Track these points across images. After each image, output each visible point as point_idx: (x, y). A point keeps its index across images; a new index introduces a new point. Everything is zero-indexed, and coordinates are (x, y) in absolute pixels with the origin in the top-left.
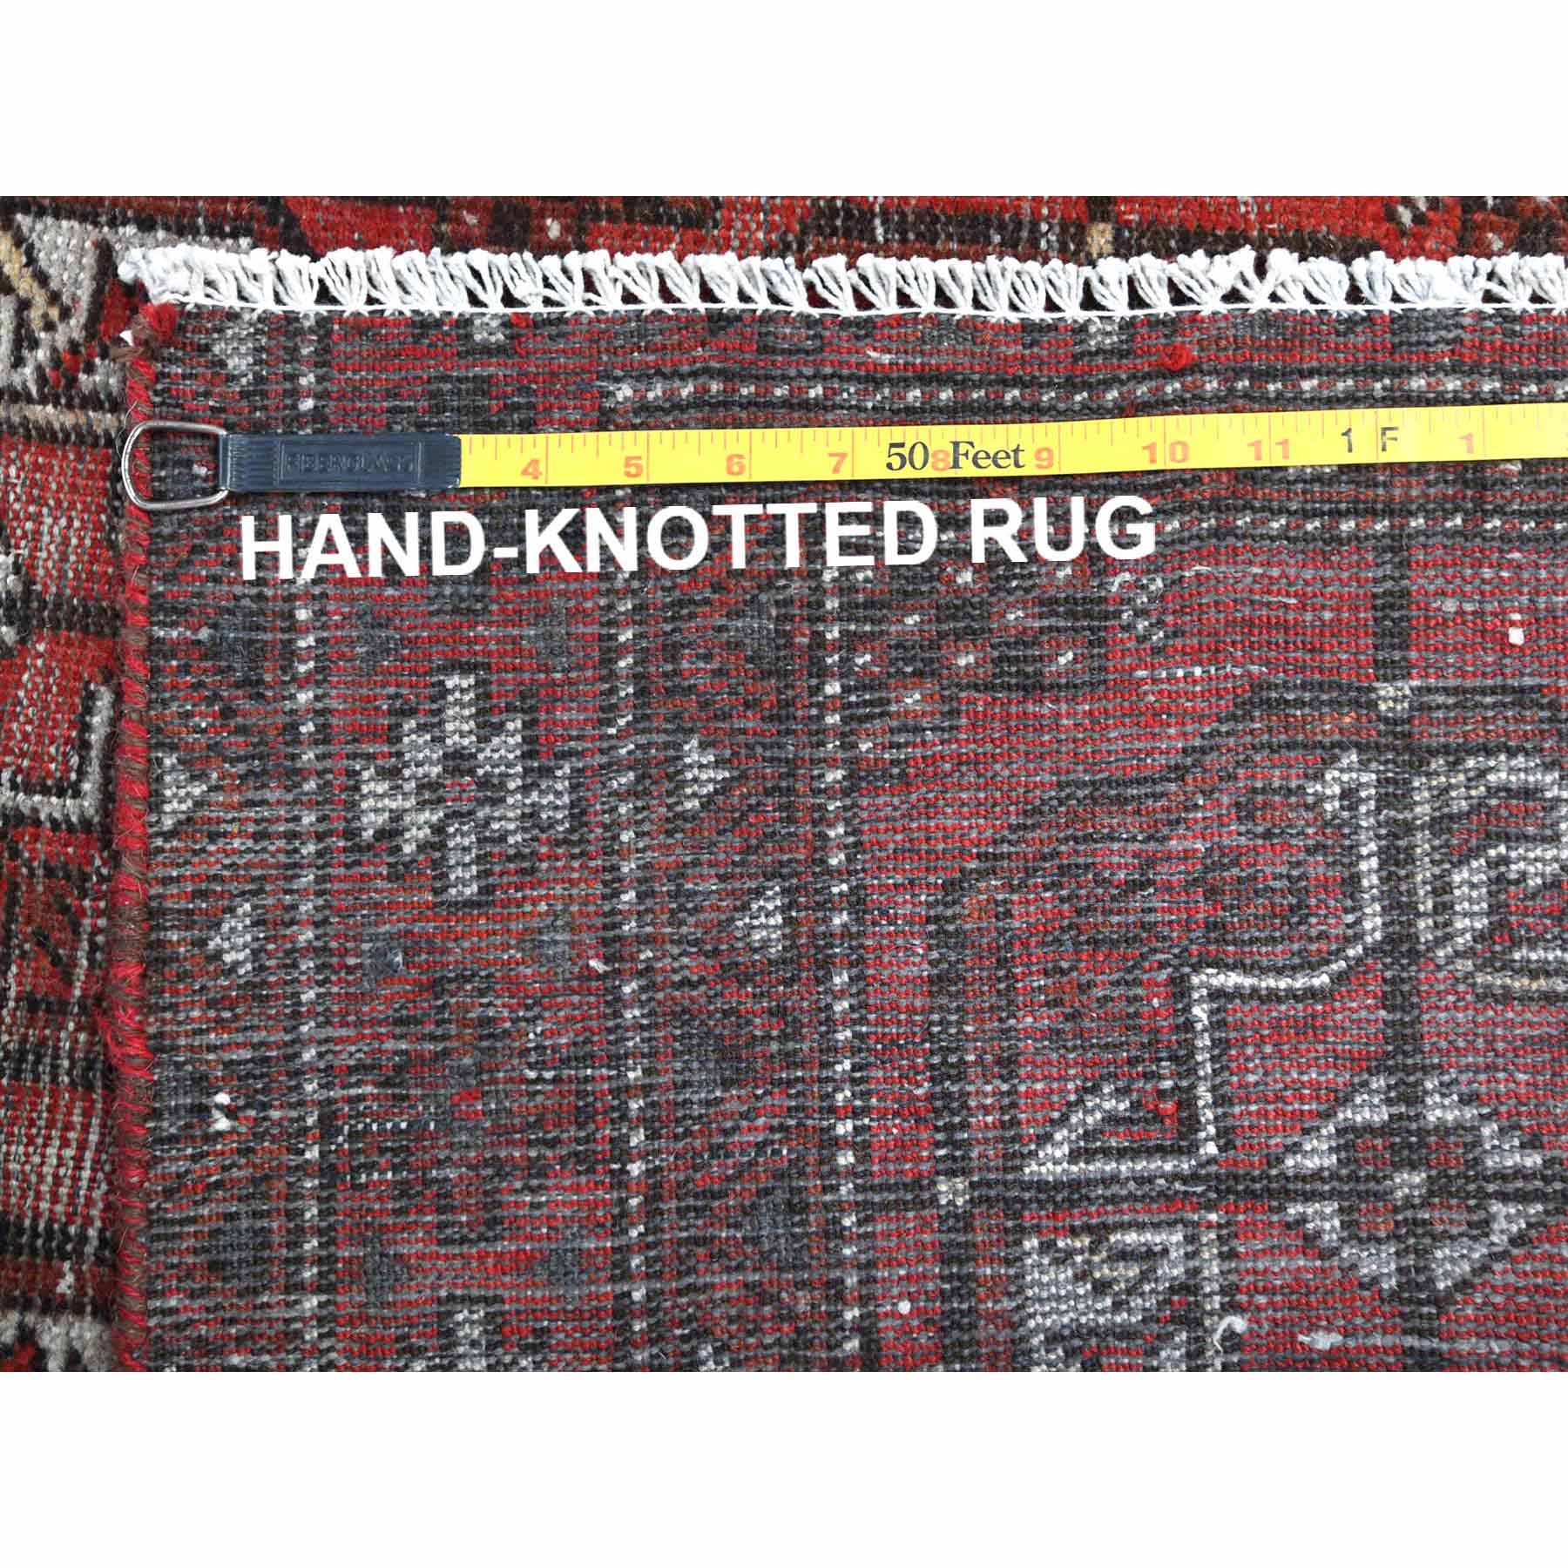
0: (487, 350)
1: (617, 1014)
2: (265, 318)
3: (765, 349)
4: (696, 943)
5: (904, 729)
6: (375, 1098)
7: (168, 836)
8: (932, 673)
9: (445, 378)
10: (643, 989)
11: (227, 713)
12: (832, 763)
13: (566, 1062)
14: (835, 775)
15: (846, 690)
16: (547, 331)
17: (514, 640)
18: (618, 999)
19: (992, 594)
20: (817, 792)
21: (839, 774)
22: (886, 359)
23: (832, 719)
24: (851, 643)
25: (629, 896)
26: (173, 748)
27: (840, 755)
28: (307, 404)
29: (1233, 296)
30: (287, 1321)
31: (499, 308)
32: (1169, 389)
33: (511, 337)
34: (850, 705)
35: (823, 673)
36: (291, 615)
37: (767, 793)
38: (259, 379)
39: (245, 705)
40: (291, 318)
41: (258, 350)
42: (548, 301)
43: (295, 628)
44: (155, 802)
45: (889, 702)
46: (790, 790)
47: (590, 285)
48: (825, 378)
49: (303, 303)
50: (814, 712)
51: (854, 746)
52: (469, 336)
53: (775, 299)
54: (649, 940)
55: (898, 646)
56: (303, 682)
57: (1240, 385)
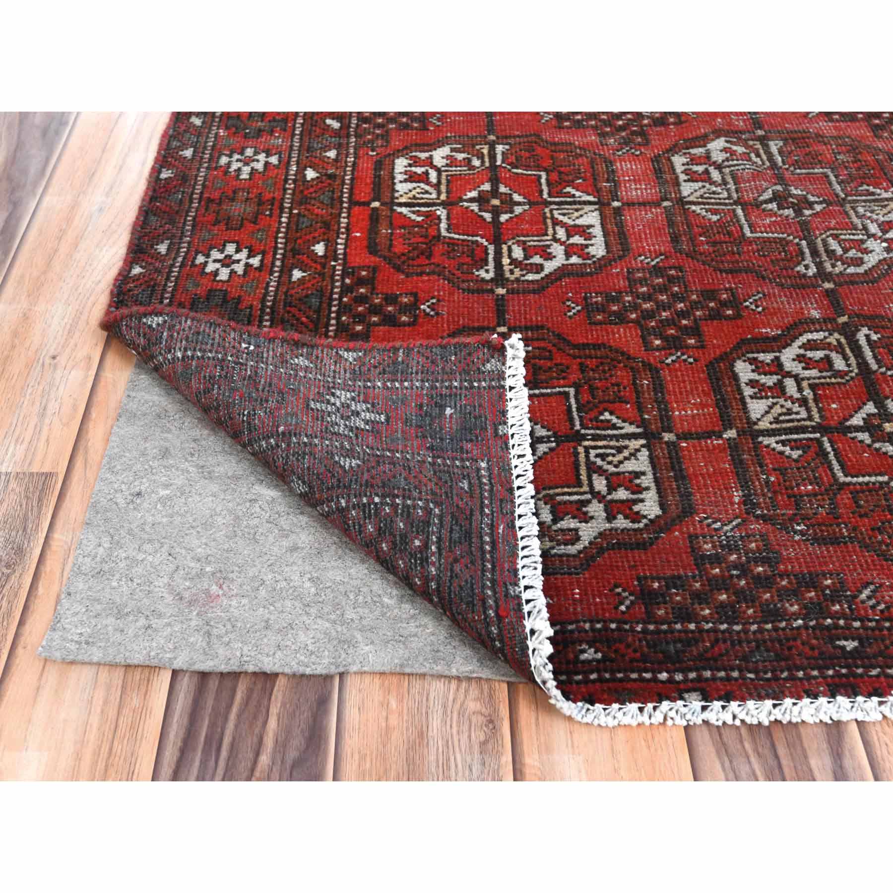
0: (496, 430)
1: (264, 438)
2: (503, 372)
3: (501, 501)
4: (287, 462)
5: (360, 526)
6: (246, 374)
7: (337, 353)
8: (380, 534)
9: (486, 419)
10: (272, 446)
11: (375, 367)
12: (347, 502)
13: (249, 423)
14: (343, 503)
15: (376, 504)
16: (504, 446)
17: (397, 431)
18: (269, 438)
19: (410, 553)
20: (338, 497)
21: (344, 505)
22: (500, 531)
23: (365, 500)
24: (394, 506)
25: (305, 440)
26: (365, 355)
27: (351, 504)
28: (476, 384)
29: (533, 632)
30: (175, 349)
31: (510, 433)
32: (491, 612)
33: (501, 437)
34: (370, 505)
35: (383, 496)
36: (406, 381)
37: (339, 480)
38: (484, 372)
39: (377, 371)
40: (504, 379)
41: (493, 371)
42: (514, 445)
43: (402, 382)
44: (348, 350)
45: (370, 519)
46: (339, 487)
47: (520, 456)
48: (492, 514)
49: (509, 383)
50: (368, 494)
51: (354, 509)
52: (500, 424)
53: (519, 505)
54: (289, 445)
55: (392, 521)
56: (384, 384)
57: (497, 643)
